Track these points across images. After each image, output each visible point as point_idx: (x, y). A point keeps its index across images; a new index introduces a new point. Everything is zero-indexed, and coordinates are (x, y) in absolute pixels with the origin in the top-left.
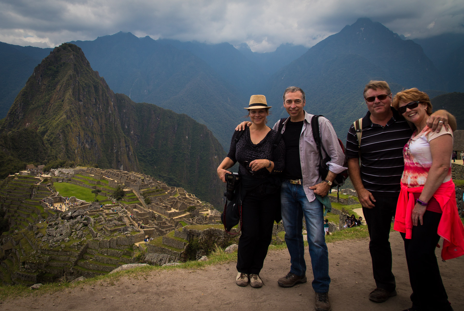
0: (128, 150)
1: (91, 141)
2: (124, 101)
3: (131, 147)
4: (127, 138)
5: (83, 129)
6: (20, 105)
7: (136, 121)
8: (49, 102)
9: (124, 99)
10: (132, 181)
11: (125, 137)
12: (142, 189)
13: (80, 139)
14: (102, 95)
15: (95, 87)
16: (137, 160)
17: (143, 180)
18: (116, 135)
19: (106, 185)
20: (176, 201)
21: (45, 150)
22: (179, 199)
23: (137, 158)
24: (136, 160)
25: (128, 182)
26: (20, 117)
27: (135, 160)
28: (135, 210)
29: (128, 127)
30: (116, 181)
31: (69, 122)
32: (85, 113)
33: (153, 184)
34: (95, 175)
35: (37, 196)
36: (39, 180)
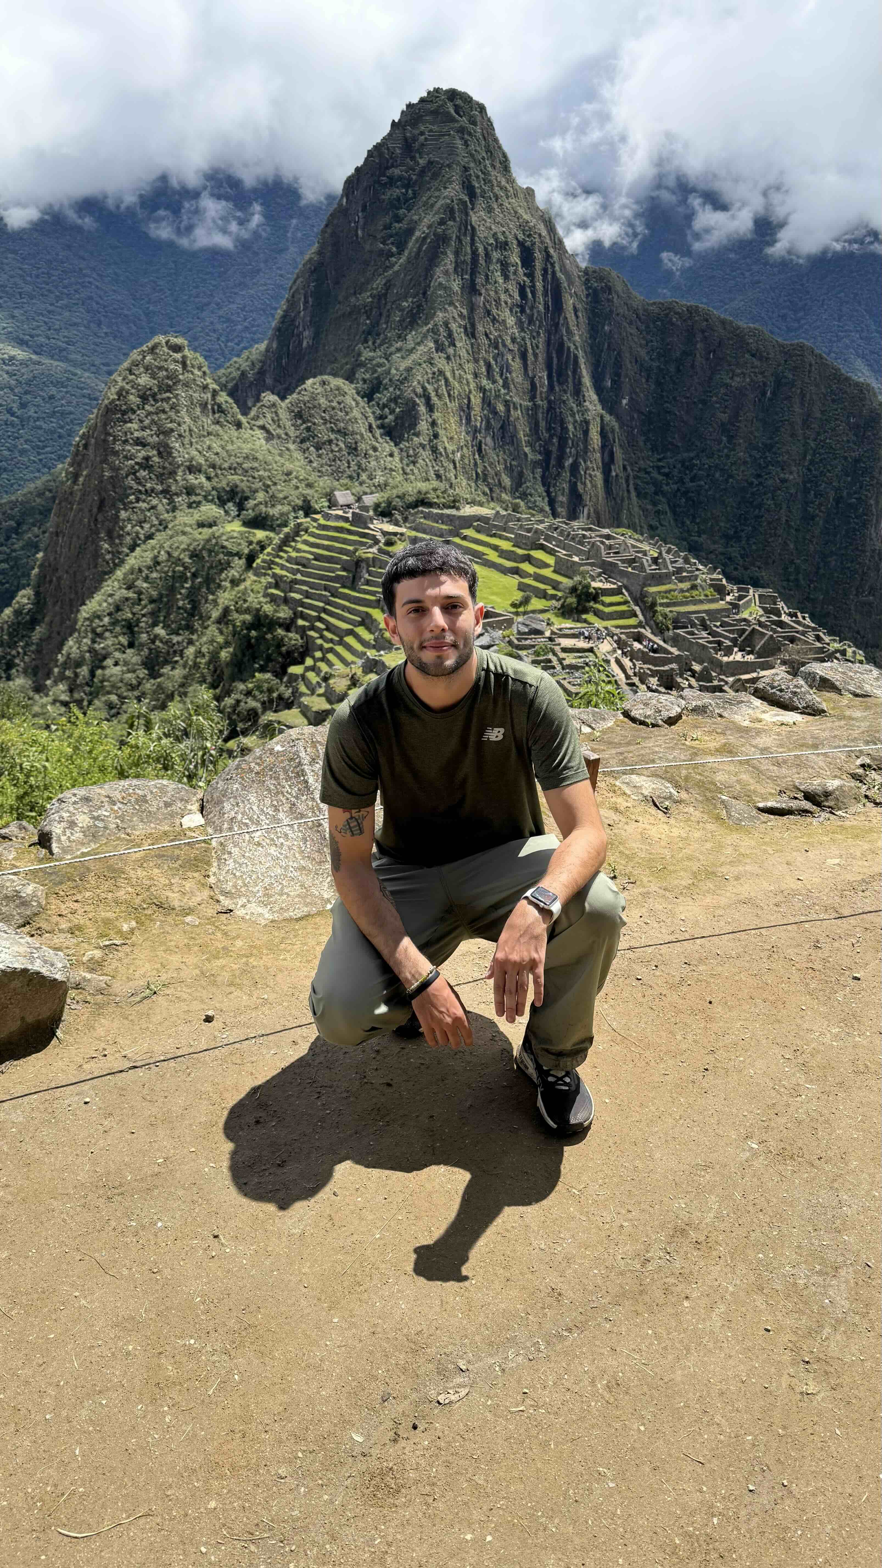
0: (607, 459)
1: (502, 427)
2: (610, 293)
3: (617, 450)
4: (607, 418)
5: (482, 389)
6: (306, 302)
7: (642, 365)
8: (385, 295)
9: (610, 289)
10: (623, 561)
11: (602, 417)
12: (650, 585)
13: (468, 420)
14: (543, 275)
15: (521, 244)
16: (633, 494)
17: (655, 561)
18: (575, 409)
19: (547, 566)
20: (749, 629)
21: (375, 449)
22: (760, 624)
23: (632, 487)
24: (628, 491)
25: (611, 564)
26: (305, 344)
27: (626, 494)
28: (637, 646)
29: (614, 382)
30: (576, 559)
31: (441, 362)
32: (486, 335)
33: (684, 574)
34: (516, 534)
35: (368, 583)
36: (373, 538)
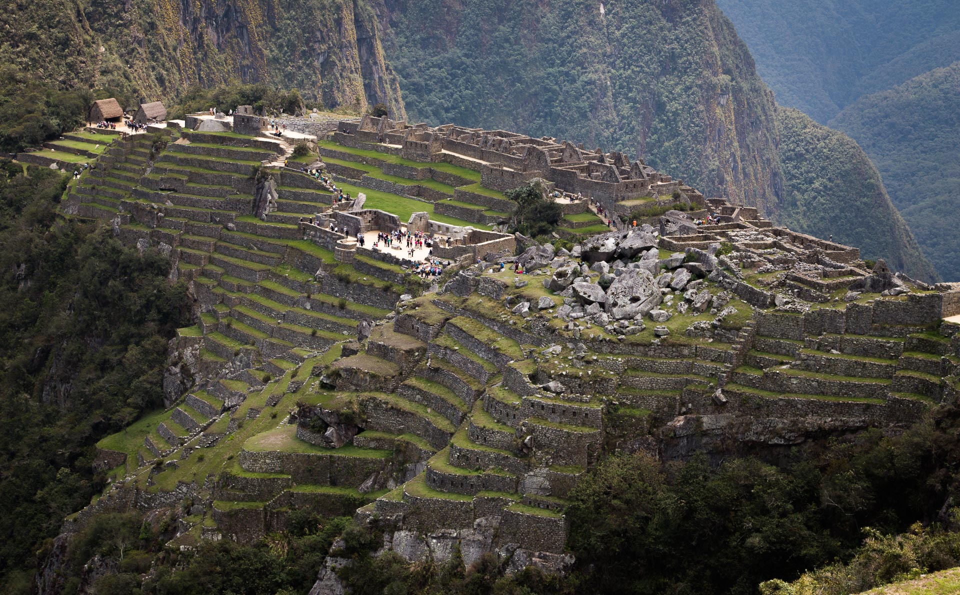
12: (623, 199)
17: (617, 168)
19: (463, 182)
30: (509, 169)
33: (660, 183)
34: (404, 146)
35: (281, 207)
36: (276, 147)
